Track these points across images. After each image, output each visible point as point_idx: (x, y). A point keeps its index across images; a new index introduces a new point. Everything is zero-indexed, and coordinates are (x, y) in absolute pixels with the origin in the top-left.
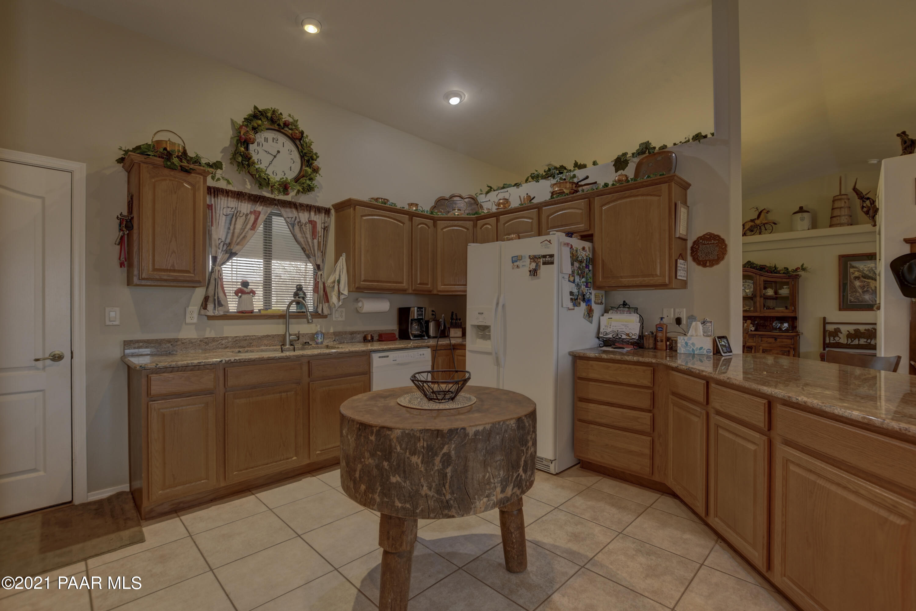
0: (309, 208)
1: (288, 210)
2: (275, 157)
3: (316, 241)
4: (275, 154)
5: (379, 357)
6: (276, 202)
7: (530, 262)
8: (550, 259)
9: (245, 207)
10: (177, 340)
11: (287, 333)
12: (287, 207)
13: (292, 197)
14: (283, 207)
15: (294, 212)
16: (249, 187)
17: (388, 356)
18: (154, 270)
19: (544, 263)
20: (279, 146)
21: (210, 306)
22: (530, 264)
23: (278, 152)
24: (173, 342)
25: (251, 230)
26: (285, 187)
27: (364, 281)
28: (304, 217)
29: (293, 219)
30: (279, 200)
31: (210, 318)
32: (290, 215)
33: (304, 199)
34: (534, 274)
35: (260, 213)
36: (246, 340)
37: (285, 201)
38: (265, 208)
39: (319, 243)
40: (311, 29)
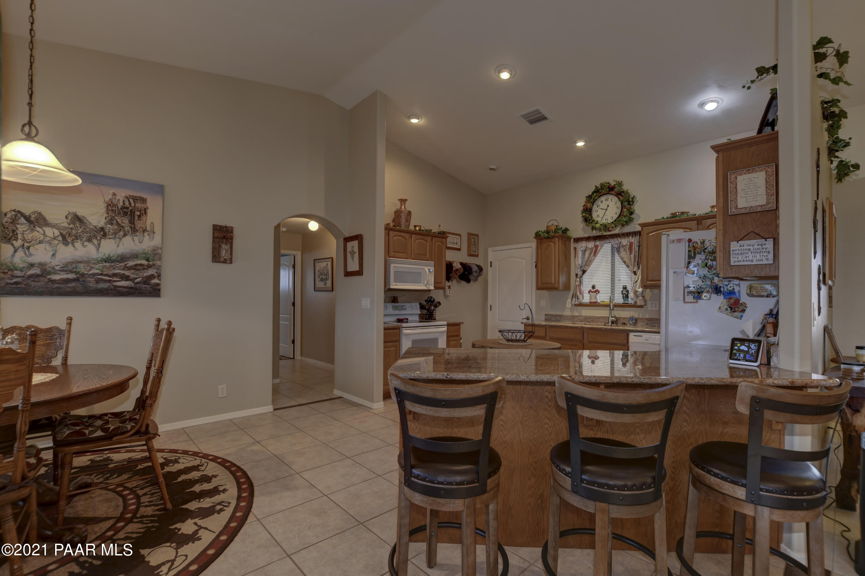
0: (628, 235)
1: (616, 239)
2: (606, 210)
3: (632, 256)
4: (606, 208)
5: (634, 336)
6: (607, 237)
9: (591, 245)
10: (561, 315)
11: (610, 316)
12: (614, 238)
13: (619, 231)
14: (613, 238)
15: (619, 240)
16: (595, 233)
17: (641, 336)
18: (542, 284)
20: (609, 202)
21: (574, 300)
23: (608, 206)
24: (560, 316)
25: (594, 256)
26: (605, 227)
27: (650, 281)
28: (625, 241)
29: (619, 244)
30: (609, 235)
31: (576, 305)
32: (617, 242)
33: (627, 229)
35: (598, 246)
36: (591, 318)
37: (612, 234)
38: (601, 242)
39: (635, 256)
40: (580, 144)
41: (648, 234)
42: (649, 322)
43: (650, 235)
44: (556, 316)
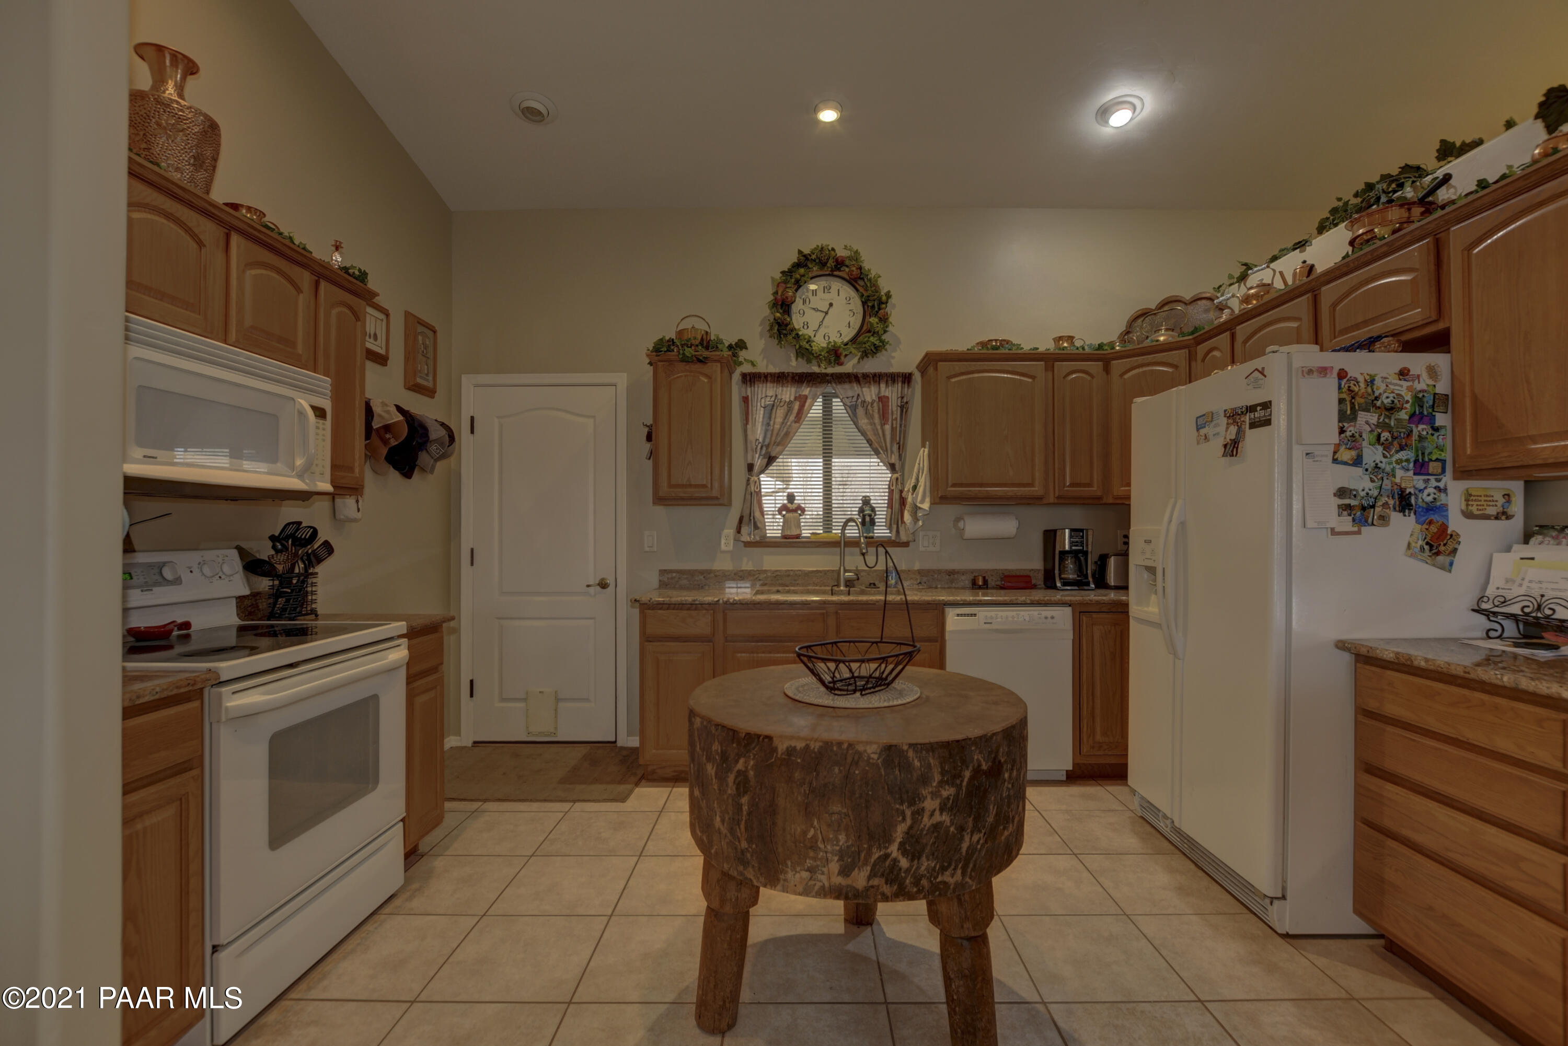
0: (876, 378)
1: (847, 386)
2: (826, 313)
3: (888, 427)
4: (825, 310)
5: (958, 615)
6: (829, 378)
7: (1228, 424)
8: (1262, 413)
9: (788, 393)
10: (710, 572)
11: (842, 568)
12: (844, 382)
13: (854, 366)
14: (840, 383)
15: (856, 388)
16: (795, 365)
17: (975, 615)
18: (671, 486)
19: (1253, 425)
20: (832, 296)
21: (745, 530)
22: (1227, 428)
23: (831, 305)
24: (706, 573)
25: (796, 422)
26: (835, 354)
27: (954, 485)
28: (870, 393)
29: (855, 399)
30: (832, 375)
31: (748, 544)
32: (850, 393)
33: (872, 366)
34: (1232, 451)
35: (806, 397)
36: (789, 576)
37: (841, 374)
38: (813, 389)
39: (893, 429)
40: (828, 116)
41: (949, 378)
42: (925, 579)
43: (953, 380)
44: (692, 573)
